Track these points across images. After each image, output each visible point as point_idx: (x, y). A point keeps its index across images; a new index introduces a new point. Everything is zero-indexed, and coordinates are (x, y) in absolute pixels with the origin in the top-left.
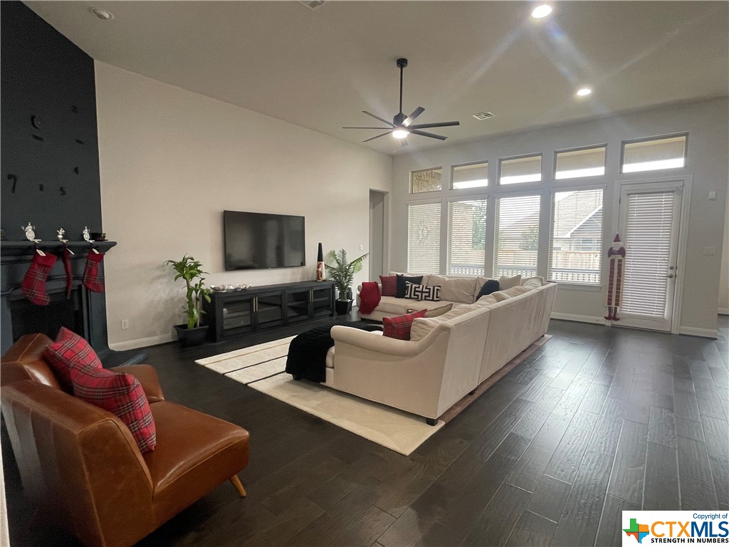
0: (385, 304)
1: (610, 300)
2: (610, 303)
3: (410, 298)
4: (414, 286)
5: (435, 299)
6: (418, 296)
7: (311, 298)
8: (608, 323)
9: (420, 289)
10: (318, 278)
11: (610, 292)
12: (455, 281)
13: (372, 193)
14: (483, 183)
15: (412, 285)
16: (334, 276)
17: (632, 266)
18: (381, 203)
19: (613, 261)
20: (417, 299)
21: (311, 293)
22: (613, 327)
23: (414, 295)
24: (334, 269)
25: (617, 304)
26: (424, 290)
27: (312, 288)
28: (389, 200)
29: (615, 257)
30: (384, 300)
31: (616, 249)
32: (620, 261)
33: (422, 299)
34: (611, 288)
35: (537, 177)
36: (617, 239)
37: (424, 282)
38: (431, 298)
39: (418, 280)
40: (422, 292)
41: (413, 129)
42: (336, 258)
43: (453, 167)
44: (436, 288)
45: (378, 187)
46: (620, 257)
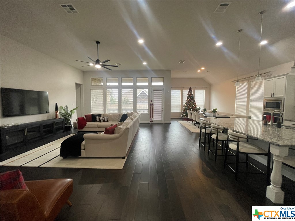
0: (89, 125)
1: (151, 117)
2: (151, 118)
3: (98, 122)
4: (99, 117)
5: (107, 121)
6: (101, 121)
7: (55, 126)
8: (151, 123)
9: (101, 118)
10: (57, 117)
11: (151, 115)
12: (113, 115)
13: (76, 84)
14: (116, 84)
15: (98, 117)
16: (63, 116)
17: (155, 107)
18: (79, 88)
19: (151, 107)
20: (101, 122)
21: (55, 124)
22: (152, 124)
23: (99, 120)
24: (63, 113)
25: (152, 118)
26: (103, 118)
27: (54, 122)
28: (83, 87)
29: (151, 106)
30: (88, 123)
31: (152, 104)
32: (152, 107)
33: (102, 122)
34: (151, 114)
35: (131, 84)
36: (152, 102)
37: (102, 116)
38: (105, 121)
39: (100, 115)
40: (102, 119)
41: (102, 66)
42: (63, 109)
43: (107, 78)
44: (107, 117)
45: (79, 82)
46: (152, 106)
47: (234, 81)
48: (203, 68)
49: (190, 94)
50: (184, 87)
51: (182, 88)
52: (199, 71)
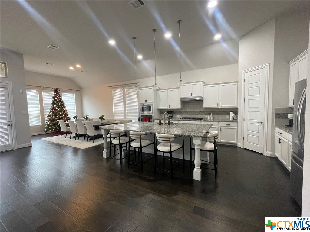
47: (110, 87)
48: (78, 66)
49: (57, 98)
50: (43, 87)
51: (40, 88)
52: (71, 68)
